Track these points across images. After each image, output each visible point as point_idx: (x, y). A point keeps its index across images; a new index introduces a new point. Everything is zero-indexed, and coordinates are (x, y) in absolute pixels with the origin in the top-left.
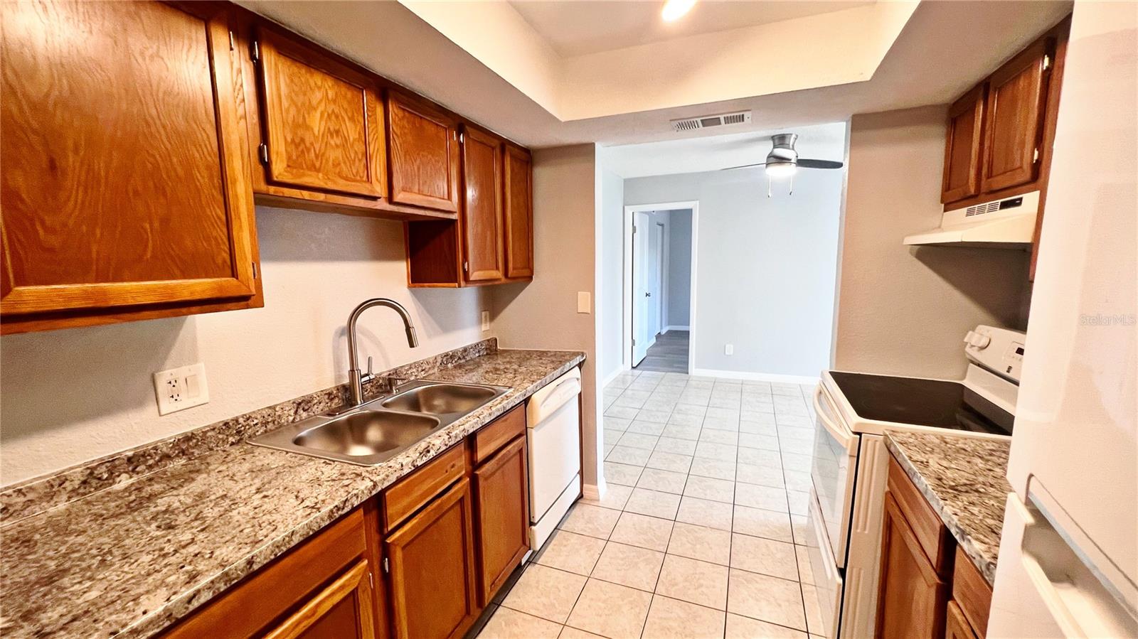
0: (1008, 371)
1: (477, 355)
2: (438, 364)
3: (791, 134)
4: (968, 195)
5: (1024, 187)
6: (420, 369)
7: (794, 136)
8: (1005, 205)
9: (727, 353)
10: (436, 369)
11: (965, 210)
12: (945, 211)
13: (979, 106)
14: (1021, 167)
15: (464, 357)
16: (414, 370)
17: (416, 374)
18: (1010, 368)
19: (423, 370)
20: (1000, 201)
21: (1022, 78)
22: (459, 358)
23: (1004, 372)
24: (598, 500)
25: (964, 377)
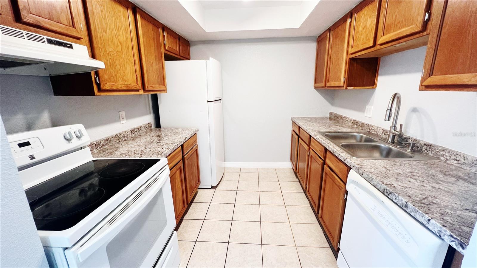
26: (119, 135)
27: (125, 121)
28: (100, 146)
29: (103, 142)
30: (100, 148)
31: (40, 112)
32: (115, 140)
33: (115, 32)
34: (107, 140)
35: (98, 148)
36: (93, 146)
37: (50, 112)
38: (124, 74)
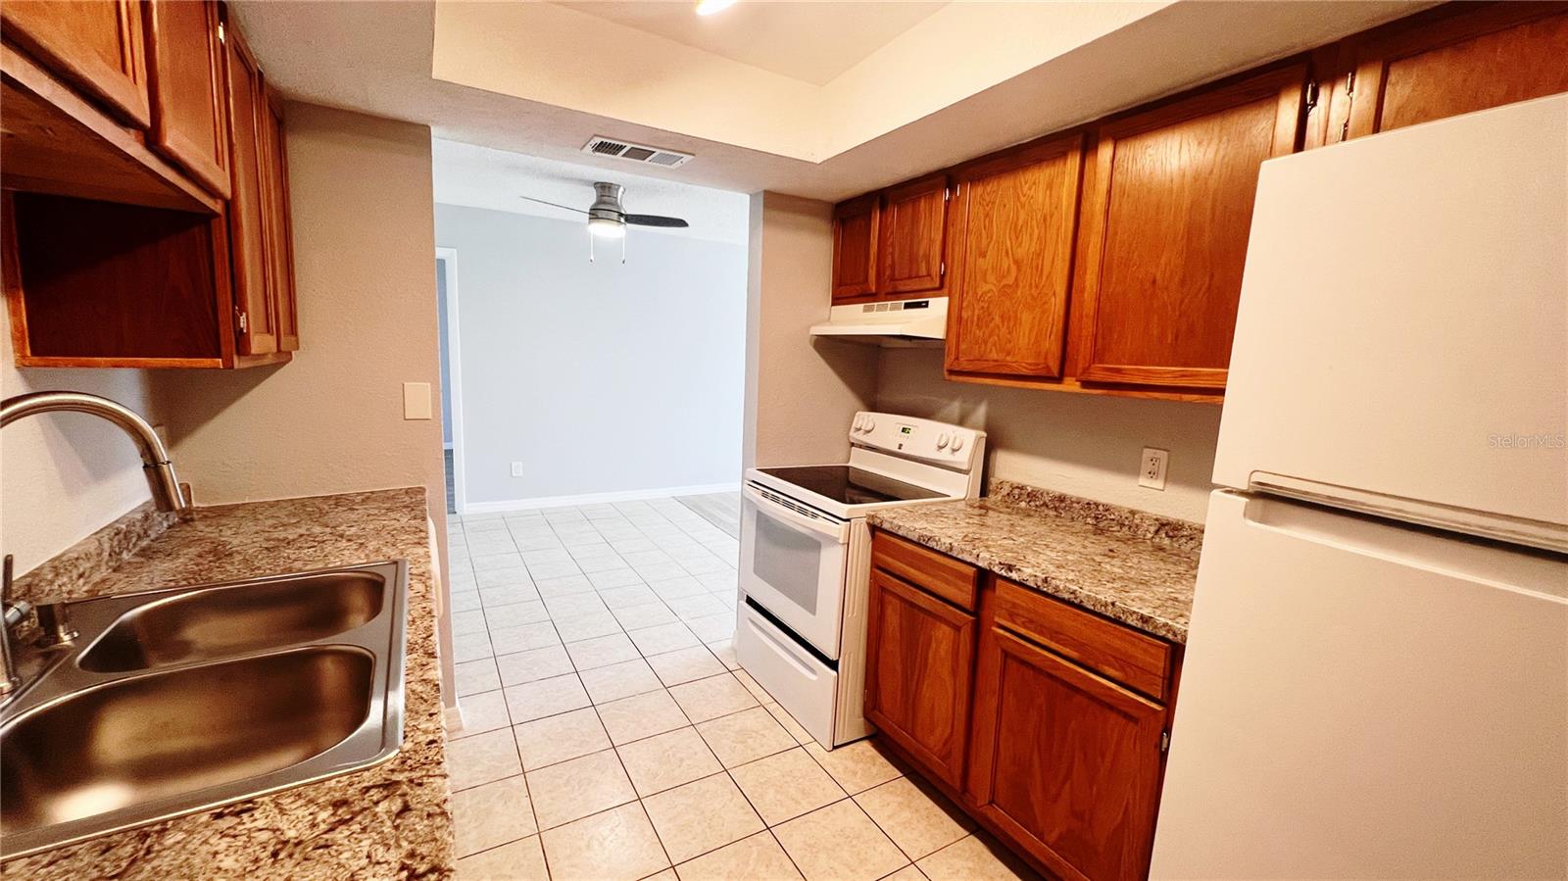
0: (900, 448)
1: (165, 524)
2: (106, 554)
3: (619, 186)
4: (870, 292)
5: (931, 293)
6: (75, 575)
7: (621, 189)
8: (908, 306)
9: (514, 475)
10: (104, 568)
11: (861, 306)
12: (833, 305)
13: (876, 213)
14: (929, 275)
15: (145, 533)
16: (65, 579)
17: (69, 587)
18: (900, 446)
19: (81, 576)
20: (904, 302)
21: (923, 201)
22: (139, 538)
23: (896, 449)
24: (460, 729)
25: (848, 462)
26: (1101, 508)
27: (1159, 484)
28: (1037, 503)
29: (1047, 499)
30: (1036, 506)
31: (977, 403)
32: (1082, 512)
33: (1008, 243)
34: (1062, 499)
35: (1032, 503)
36: (1023, 492)
37: (989, 404)
38: (1009, 336)
